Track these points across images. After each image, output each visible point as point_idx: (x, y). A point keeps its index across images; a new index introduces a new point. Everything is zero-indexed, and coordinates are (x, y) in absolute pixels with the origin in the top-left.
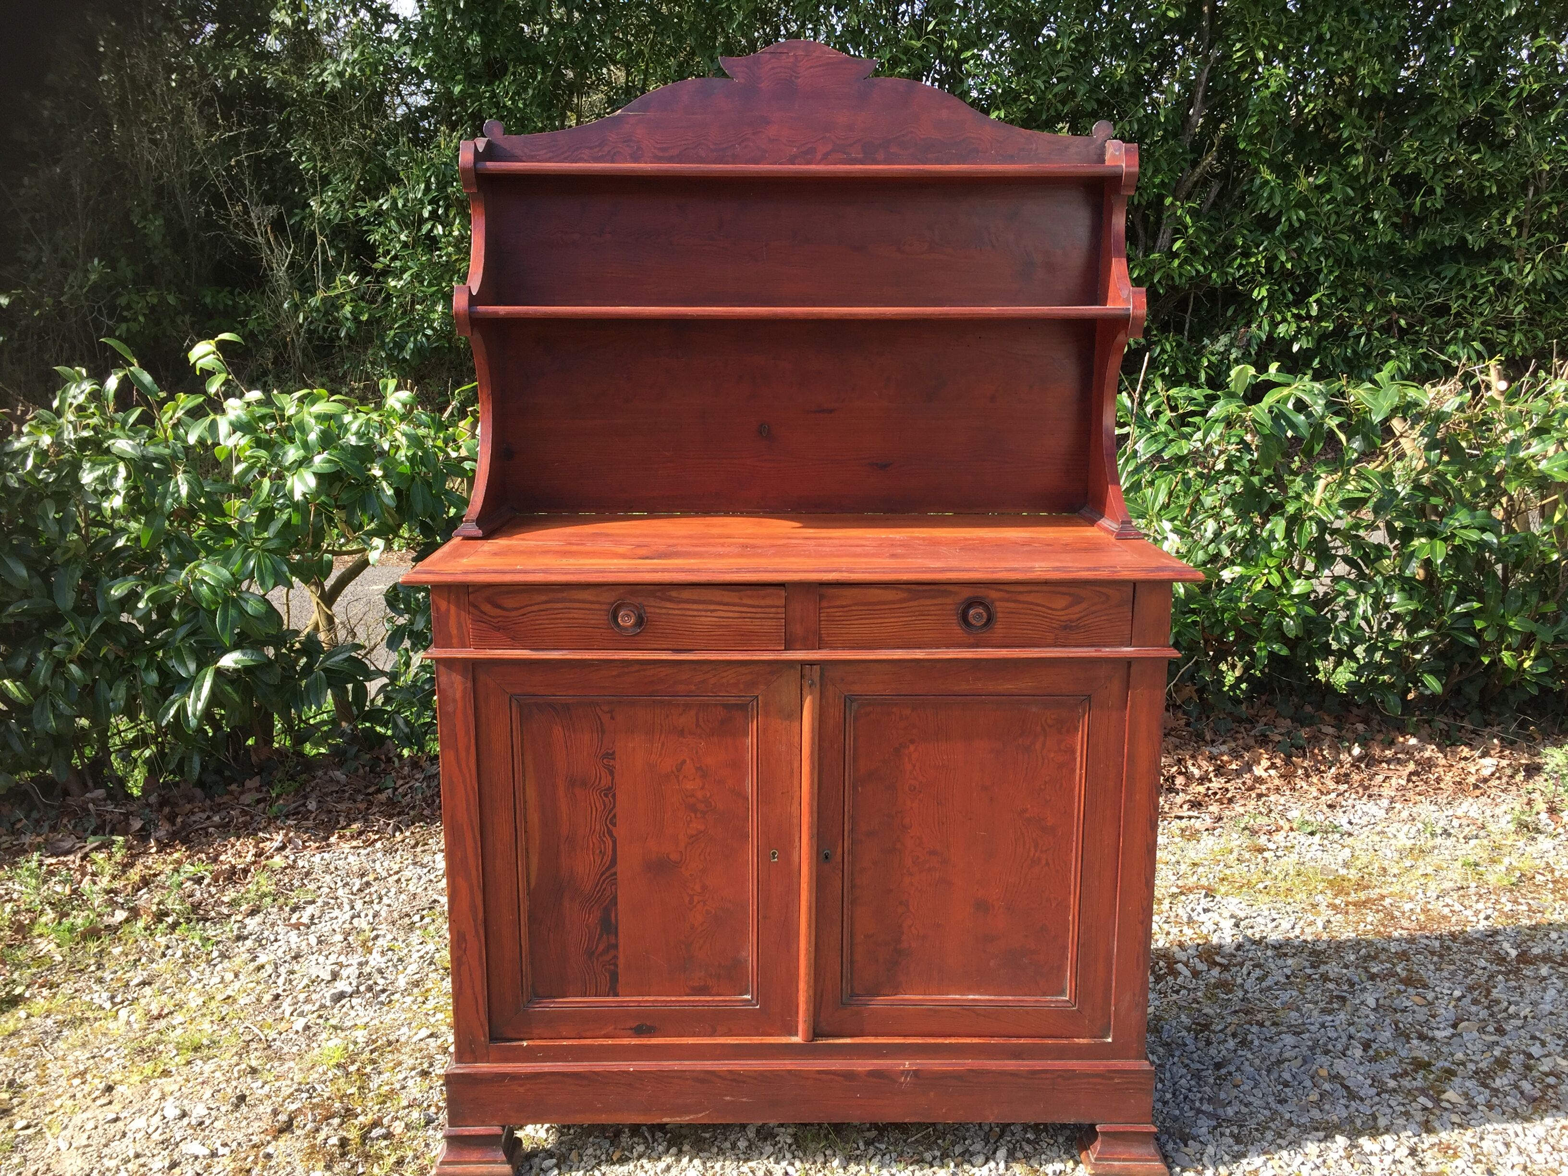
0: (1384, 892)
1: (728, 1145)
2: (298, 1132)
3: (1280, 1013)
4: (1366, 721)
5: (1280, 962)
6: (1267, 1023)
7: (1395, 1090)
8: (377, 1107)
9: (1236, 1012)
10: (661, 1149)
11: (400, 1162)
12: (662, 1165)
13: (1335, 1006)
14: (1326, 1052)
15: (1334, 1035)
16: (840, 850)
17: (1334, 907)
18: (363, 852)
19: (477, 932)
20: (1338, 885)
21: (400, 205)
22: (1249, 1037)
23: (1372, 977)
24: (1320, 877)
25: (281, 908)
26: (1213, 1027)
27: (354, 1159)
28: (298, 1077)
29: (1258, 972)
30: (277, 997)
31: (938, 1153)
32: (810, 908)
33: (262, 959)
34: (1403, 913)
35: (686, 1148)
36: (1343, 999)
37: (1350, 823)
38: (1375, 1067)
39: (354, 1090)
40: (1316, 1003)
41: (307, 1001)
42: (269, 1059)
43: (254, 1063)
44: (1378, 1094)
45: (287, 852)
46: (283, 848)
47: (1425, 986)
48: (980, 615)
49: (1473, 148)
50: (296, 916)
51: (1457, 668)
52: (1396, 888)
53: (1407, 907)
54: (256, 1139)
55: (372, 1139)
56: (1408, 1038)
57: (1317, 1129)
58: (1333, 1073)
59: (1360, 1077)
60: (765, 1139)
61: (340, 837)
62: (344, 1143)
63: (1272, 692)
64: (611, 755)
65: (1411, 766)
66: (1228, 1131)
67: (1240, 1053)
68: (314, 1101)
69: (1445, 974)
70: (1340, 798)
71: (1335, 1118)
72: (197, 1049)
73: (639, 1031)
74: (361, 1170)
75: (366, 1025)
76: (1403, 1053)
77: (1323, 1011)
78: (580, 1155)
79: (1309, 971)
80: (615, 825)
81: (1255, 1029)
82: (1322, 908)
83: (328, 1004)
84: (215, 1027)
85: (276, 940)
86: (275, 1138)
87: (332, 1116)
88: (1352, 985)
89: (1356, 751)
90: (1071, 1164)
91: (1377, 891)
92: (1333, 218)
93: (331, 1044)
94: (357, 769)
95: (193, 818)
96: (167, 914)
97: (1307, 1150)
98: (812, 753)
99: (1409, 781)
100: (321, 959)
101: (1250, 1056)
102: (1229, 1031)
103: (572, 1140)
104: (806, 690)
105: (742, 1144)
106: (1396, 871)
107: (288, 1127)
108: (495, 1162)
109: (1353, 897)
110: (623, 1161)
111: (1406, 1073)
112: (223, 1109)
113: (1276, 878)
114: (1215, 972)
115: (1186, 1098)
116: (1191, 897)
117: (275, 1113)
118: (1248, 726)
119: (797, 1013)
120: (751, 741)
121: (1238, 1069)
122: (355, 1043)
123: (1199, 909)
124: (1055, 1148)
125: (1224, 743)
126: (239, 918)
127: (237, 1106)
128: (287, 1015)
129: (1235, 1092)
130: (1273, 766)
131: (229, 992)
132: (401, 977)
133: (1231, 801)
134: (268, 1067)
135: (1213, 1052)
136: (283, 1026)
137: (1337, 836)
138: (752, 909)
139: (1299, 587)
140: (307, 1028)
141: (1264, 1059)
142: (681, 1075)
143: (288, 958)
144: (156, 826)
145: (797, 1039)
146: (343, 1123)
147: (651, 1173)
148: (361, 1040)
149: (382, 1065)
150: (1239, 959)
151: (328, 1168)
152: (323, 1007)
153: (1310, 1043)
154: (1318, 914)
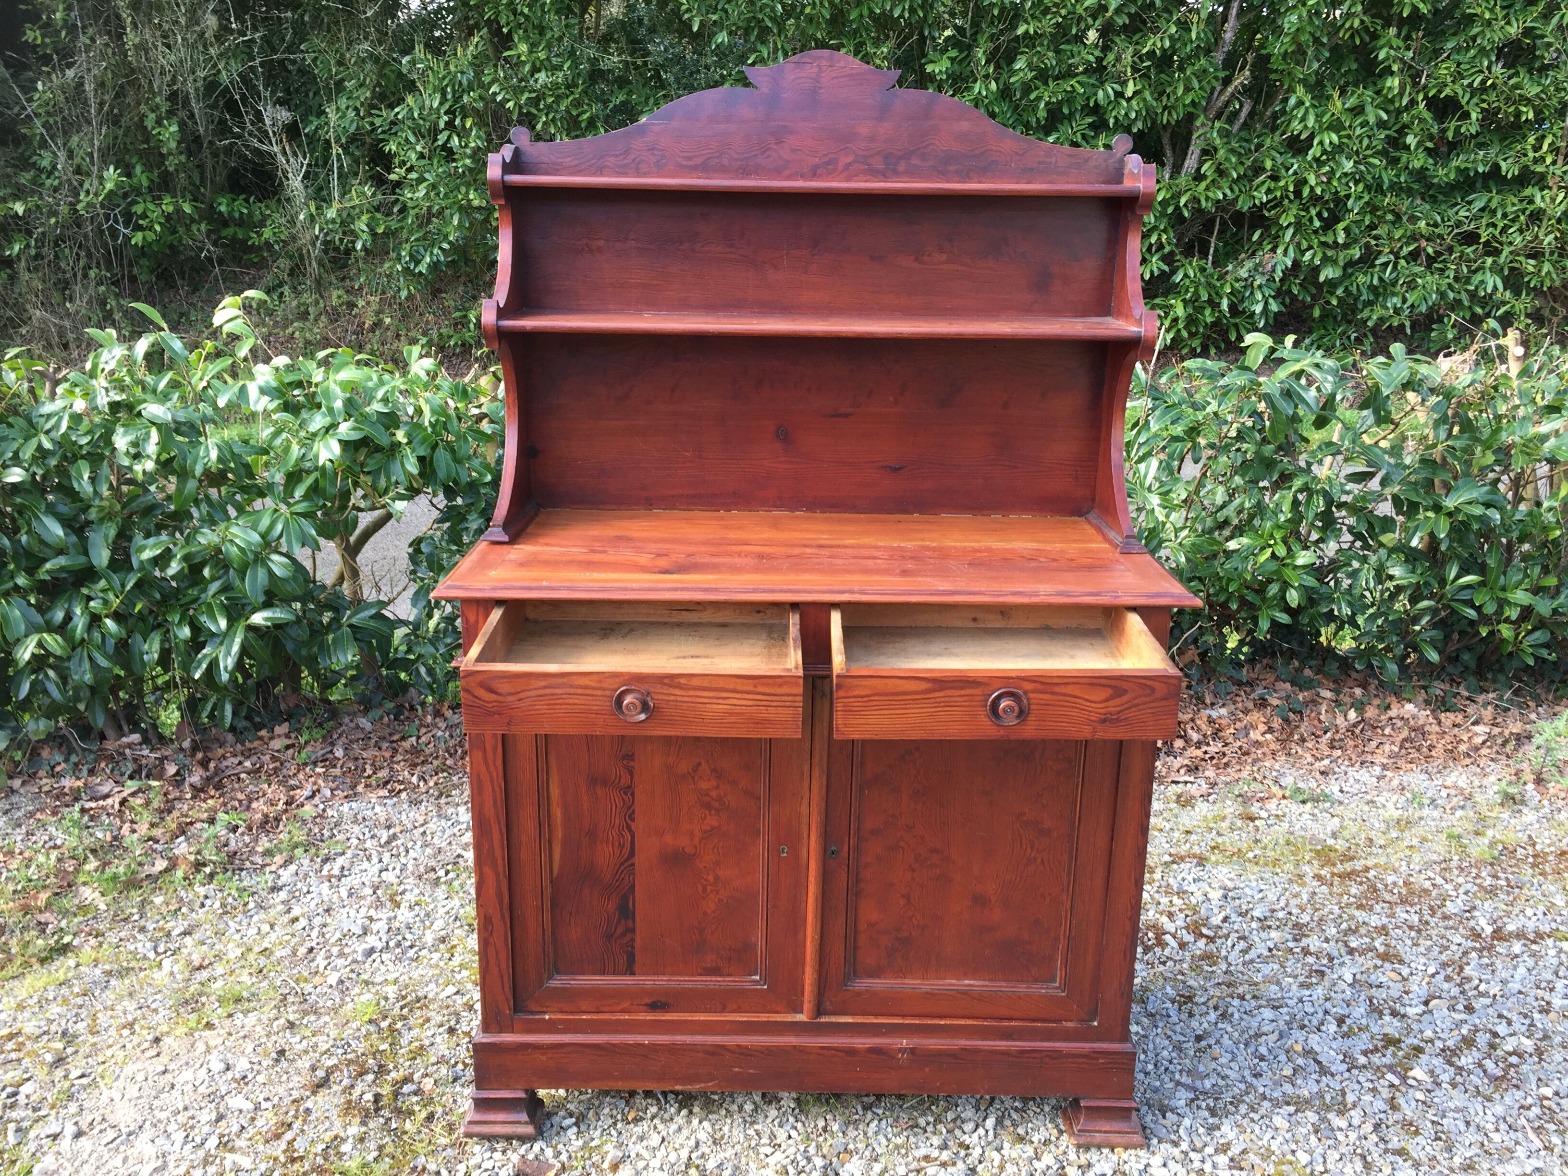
0: (1370, 863)
1: (735, 1107)
2: (335, 1088)
3: (1262, 986)
4: (1364, 686)
5: (1264, 935)
6: (1248, 997)
7: (1364, 1067)
8: (408, 1063)
9: (1219, 984)
10: (673, 1110)
11: (430, 1118)
12: (674, 1127)
13: (1314, 980)
14: (1302, 1027)
15: (1310, 1010)
16: (846, 847)
17: (1318, 877)
18: (389, 802)
19: (503, 917)
20: (1325, 855)
21: (416, 115)
22: (1230, 1010)
23: (1351, 952)
24: (1308, 847)
25: (312, 860)
26: (1196, 999)
27: (387, 1114)
28: (334, 1033)
29: (1242, 945)
30: (311, 950)
31: (931, 1119)
32: (816, 900)
33: (296, 911)
34: (1386, 886)
35: (696, 1110)
36: (1322, 974)
37: (1342, 791)
38: (1348, 1042)
39: (386, 1046)
40: (1296, 977)
41: (341, 955)
42: (306, 1013)
43: (291, 1017)
44: (1349, 1070)
45: (317, 800)
46: (312, 797)
47: (1401, 962)
49: (1512, 71)
50: (327, 867)
51: (1456, 636)
52: (1382, 860)
53: (1390, 879)
54: (296, 1094)
55: (403, 1095)
56: (1381, 1014)
57: (1288, 1104)
58: (1307, 1048)
59: (1332, 1053)
60: (770, 1103)
61: (367, 786)
62: (377, 1097)
63: (1273, 655)
64: (631, 757)
65: (1405, 733)
66: (1204, 1105)
67: (1220, 1025)
68: (349, 1057)
69: (1422, 949)
70: (1334, 765)
71: (1306, 1093)
72: (238, 1000)
73: (654, 1007)
74: (394, 1126)
75: (396, 981)
76: (1375, 1029)
77: (1302, 985)
78: (597, 1114)
79: (1291, 944)
80: (633, 821)
81: (1236, 1002)
82: (1308, 879)
83: (360, 958)
84: (254, 979)
85: (309, 892)
86: (314, 1093)
87: (367, 1072)
88: (1331, 959)
89: (1352, 715)
90: (1055, 1133)
91: (1363, 862)
92: (1366, 142)
93: (363, 998)
94: (381, 718)
95: (225, 763)
96: (205, 865)
97: (1278, 1125)
98: (821, 758)
99: (1401, 747)
100: (352, 913)
101: (1229, 1029)
102: (1211, 1004)
103: (589, 1100)
104: (817, 701)
105: (749, 1107)
106: (1382, 843)
107: (325, 1082)
108: (519, 1122)
109: (1339, 868)
110: (637, 1120)
111: (1376, 1050)
112: (265, 1063)
113: (1265, 848)
114: (1202, 943)
115: (1167, 1069)
116: (1182, 866)
117: (314, 1069)
118: (1248, 689)
119: (803, 993)
121: (1217, 1042)
122: (386, 999)
123: (1190, 878)
124: (1041, 1117)
125: (1224, 705)
126: (273, 868)
127: (277, 1061)
128: (322, 968)
129: (1213, 1065)
130: (1270, 730)
131: (266, 945)
132: (427, 932)
133: (1227, 765)
134: (305, 1021)
135: (1194, 1024)
136: (317, 980)
137: (1328, 805)
138: (761, 897)
139: (1304, 558)
140: (341, 982)
141: (1243, 1032)
142: (692, 1048)
143: (320, 910)
144: (191, 771)
145: (801, 1017)
146: (376, 1078)
147: (664, 1133)
148: (391, 996)
149: (412, 1021)
150: (1225, 931)
151: (364, 1123)
152: (355, 961)
153: (1287, 1018)
154: (1303, 885)
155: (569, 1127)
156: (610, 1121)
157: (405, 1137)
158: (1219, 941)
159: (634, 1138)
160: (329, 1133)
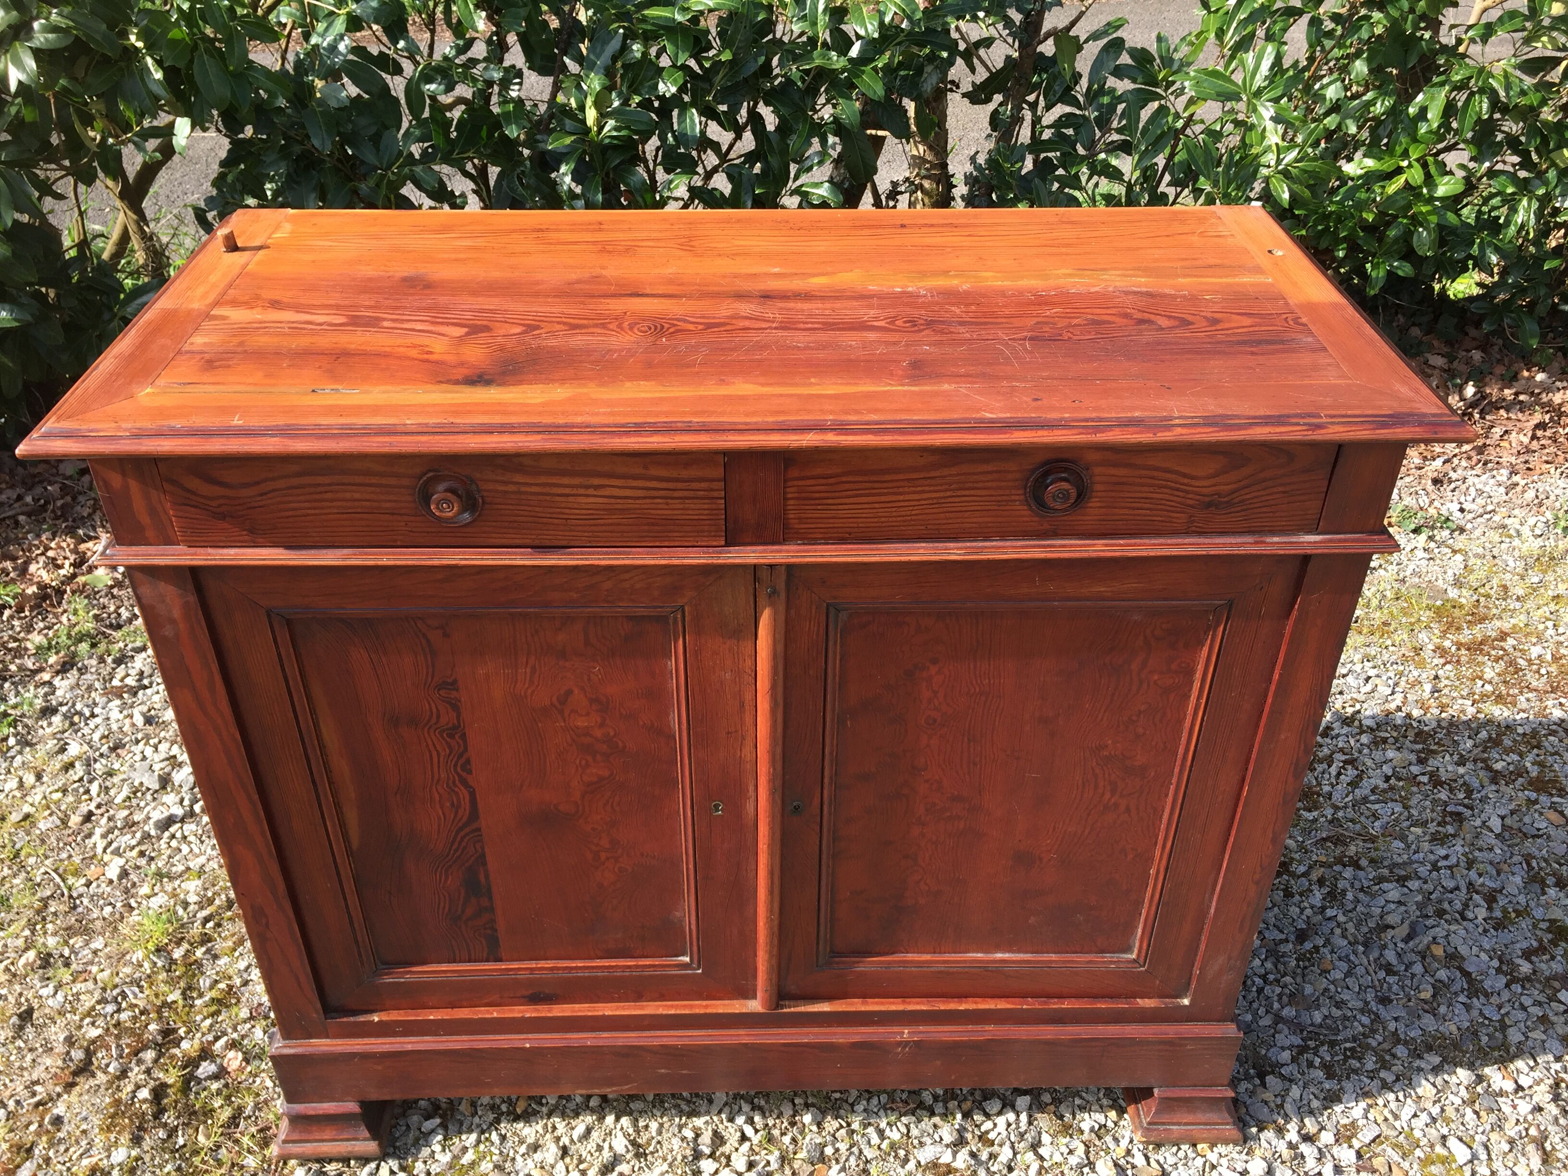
0: (1506, 625)
2: (101, 1078)
3: (1380, 842)
4: (1484, 347)
5: (1378, 755)
6: (1364, 862)
7: (1528, 979)
8: (208, 1022)
9: (1323, 839)
11: (236, 1118)
12: (579, 1127)
13: (1450, 829)
14: (1440, 913)
15: (1449, 883)
16: (816, 801)
17: (1440, 650)
19: (280, 906)
20: (1447, 616)
22: (1341, 884)
23: (1495, 777)
24: (1425, 602)
25: (102, 660)
26: (1294, 868)
27: (172, 1121)
28: (104, 975)
29: (1350, 772)
30: (88, 817)
32: (771, 873)
33: (74, 749)
34: (1530, 662)
36: (1458, 818)
37: (1462, 510)
38: (1505, 936)
39: (175, 996)
40: (1424, 824)
41: (130, 825)
42: (70, 934)
43: (49, 943)
44: (1507, 985)
47: (1562, 791)
48: (1066, 496)
50: (121, 671)
52: (1520, 620)
53: (1535, 651)
54: (41, 1091)
55: (198, 1081)
56: (1543, 885)
57: (1431, 1050)
58: (1450, 950)
59: (1484, 957)
62: (159, 1092)
64: (453, 685)
65: (1537, 418)
66: (1316, 1057)
67: (1329, 913)
68: (124, 1016)
70: (1448, 468)
71: (1453, 1028)
73: (535, 999)
74: (181, 1141)
75: (201, 872)
76: (1538, 913)
77: (1434, 839)
78: (474, 1103)
79: (1415, 769)
80: (470, 772)
81: (1348, 872)
82: (1427, 653)
83: (153, 833)
85: (93, 715)
86: (69, 1086)
87: (145, 1048)
88: (1469, 792)
89: (1470, 390)
90: (1113, 1114)
91: (1498, 623)
93: (155, 902)
97: (1420, 1091)
98: (773, 687)
99: (1534, 437)
100: (149, 751)
101: (1341, 918)
102: (1314, 876)
104: (761, 601)
106: (1521, 592)
107: (85, 1069)
108: (356, 1139)
109: (1467, 635)
110: (529, 1116)
111: (1541, 949)
115: (1260, 991)
117: (70, 1043)
119: (755, 976)
120: (675, 664)
121: (1328, 942)
122: (186, 905)
126: (46, 676)
127: (20, 1029)
128: (99, 850)
129: (1324, 983)
131: (27, 809)
135: (1294, 910)
136: (92, 871)
137: (1446, 533)
138: (687, 867)
140: (124, 874)
141: (1360, 924)
142: (596, 1050)
143: (104, 749)
145: (755, 1006)
146: (160, 1055)
147: (565, 1140)
148: (192, 898)
149: (220, 945)
150: (1326, 751)
151: (137, 1141)
152: (147, 836)
153: (1419, 898)
154: (1421, 665)
155: (433, 1131)
156: (491, 1117)
157: (196, 1160)
158: (1320, 768)
159: (523, 1149)
160: (85, 1162)
